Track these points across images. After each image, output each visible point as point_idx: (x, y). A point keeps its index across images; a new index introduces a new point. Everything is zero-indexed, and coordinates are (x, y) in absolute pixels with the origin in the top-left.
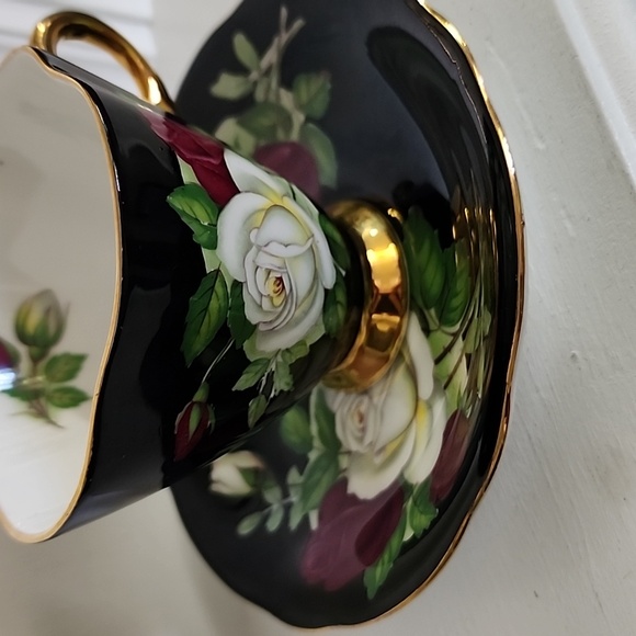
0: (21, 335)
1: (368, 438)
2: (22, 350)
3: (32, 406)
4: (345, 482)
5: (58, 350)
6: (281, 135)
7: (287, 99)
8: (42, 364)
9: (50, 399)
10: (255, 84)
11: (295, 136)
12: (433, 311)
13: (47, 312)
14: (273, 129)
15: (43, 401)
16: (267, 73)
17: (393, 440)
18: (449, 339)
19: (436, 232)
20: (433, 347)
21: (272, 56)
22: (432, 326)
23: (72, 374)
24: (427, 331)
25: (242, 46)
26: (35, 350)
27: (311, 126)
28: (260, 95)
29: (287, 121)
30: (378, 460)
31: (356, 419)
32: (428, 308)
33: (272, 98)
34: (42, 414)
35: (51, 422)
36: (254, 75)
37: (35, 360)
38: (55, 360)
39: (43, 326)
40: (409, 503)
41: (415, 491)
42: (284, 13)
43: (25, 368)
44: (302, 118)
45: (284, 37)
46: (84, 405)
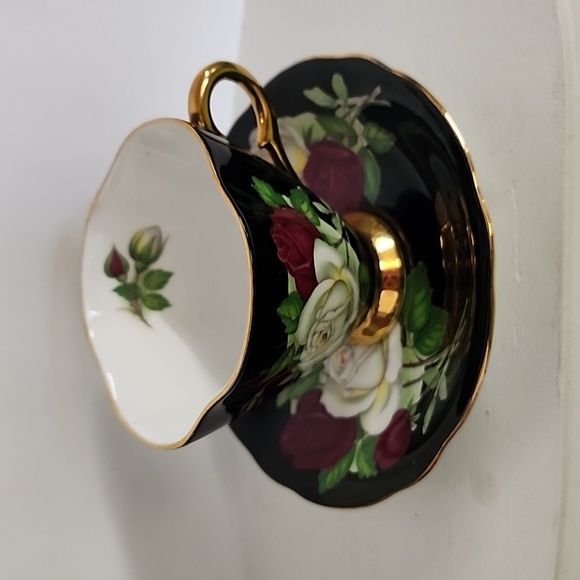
0: (133, 252)
1: (344, 376)
2: (131, 263)
3: (132, 305)
4: (319, 393)
5: (155, 266)
6: (345, 142)
7: (358, 127)
8: (143, 275)
9: (144, 301)
10: (339, 106)
11: (356, 149)
12: (412, 335)
13: (153, 240)
14: (342, 136)
15: (140, 301)
16: (352, 107)
17: (360, 389)
18: (416, 361)
19: (432, 291)
20: (405, 356)
21: (359, 101)
22: (408, 343)
23: (161, 285)
24: (404, 342)
25: (338, 82)
26: (140, 264)
27: (369, 151)
28: (340, 113)
29: (354, 139)
30: (347, 394)
31: (339, 360)
32: (410, 331)
33: (348, 120)
34: (138, 312)
35: (143, 319)
36: (340, 102)
37: (139, 271)
38: (152, 273)
39: (149, 247)
40: (359, 443)
41: (365, 437)
42: (378, 90)
43: (131, 276)
44: (365, 144)
45: (372, 100)
46: (166, 310)
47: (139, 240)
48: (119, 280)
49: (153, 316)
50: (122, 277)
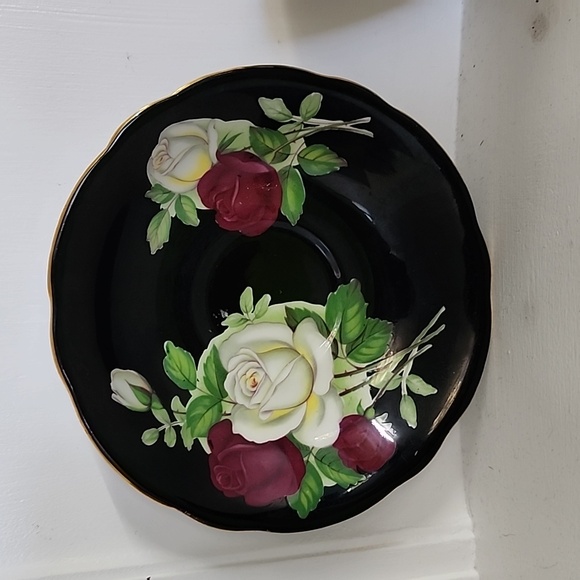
1: (256, 399)
4: (229, 424)
6: (269, 158)
7: (298, 146)
10: (292, 122)
12: (344, 346)
16: (309, 126)
17: (281, 409)
21: (324, 123)
22: (341, 355)
24: (335, 355)
25: (313, 101)
27: (297, 171)
30: (265, 417)
31: (250, 383)
32: (342, 343)
33: (290, 137)
36: (298, 119)
42: (368, 120)
44: (296, 163)
45: (348, 126)
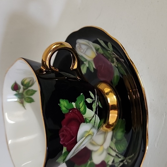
0: (22, 83)
2: (22, 87)
3: (20, 100)
5: (30, 88)
7: (115, 60)
8: (26, 91)
9: (25, 99)
10: (109, 50)
13: (31, 81)
15: (23, 99)
16: (114, 54)
17: (95, 142)
18: (114, 149)
20: (111, 144)
23: (32, 94)
26: (25, 87)
28: (109, 52)
29: (113, 62)
34: (22, 103)
35: (24, 107)
37: (24, 89)
38: (29, 90)
39: (29, 83)
40: (89, 162)
41: (92, 161)
43: (21, 91)
44: (116, 66)
46: (32, 103)
47: (25, 80)
48: (17, 92)
49: (27, 105)
50: (18, 91)
